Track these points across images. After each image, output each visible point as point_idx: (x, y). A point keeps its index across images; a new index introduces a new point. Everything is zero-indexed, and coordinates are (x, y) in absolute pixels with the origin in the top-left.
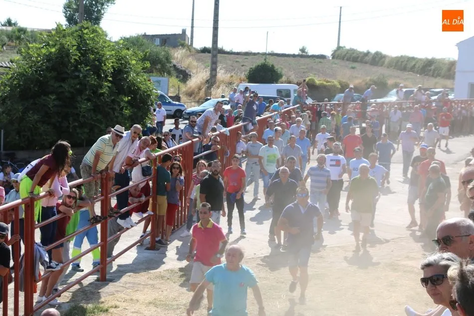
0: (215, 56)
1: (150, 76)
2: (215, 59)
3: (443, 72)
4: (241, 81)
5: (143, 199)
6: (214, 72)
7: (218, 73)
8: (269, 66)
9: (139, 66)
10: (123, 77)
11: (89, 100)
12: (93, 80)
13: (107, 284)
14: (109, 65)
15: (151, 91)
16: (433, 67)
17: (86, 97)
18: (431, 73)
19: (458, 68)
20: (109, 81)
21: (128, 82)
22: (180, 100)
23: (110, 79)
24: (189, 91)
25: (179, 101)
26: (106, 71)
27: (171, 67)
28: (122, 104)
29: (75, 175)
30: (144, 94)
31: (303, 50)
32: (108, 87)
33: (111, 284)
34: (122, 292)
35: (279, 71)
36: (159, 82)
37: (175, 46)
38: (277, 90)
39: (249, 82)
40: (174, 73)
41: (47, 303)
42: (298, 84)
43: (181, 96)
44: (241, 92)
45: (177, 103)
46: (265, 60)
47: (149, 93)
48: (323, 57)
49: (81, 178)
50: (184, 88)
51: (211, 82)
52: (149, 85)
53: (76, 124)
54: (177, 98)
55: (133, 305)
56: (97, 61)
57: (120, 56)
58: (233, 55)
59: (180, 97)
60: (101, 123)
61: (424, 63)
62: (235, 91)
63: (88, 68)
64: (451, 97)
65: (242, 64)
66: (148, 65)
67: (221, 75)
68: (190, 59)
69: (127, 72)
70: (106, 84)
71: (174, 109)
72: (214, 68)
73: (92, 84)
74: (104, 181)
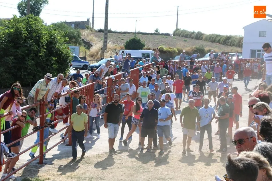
0: (106, 34)
1: (69, 45)
2: (106, 35)
3: (236, 43)
4: (121, 48)
5: (65, 116)
6: (105, 43)
7: (108, 44)
8: (137, 40)
9: (62, 40)
10: (53, 46)
11: (33, 59)
12: (35, 48)
13: (44, 166)
14: (45, 39)
15: (69, 54)
16: (230, 41)
17: (31, 58)
18: (229, 44)
19: (244, 41)
20: (45, 48)
21: (55, 49)
22: (86, 59)
23: (45, 47)
24: (91, 54)
25: (86, 61)
26: (43, 42)
27: (81, 40)
28: (52, 62)
29: (25, 103)
30: (65, 56)
31: (157, 31)
32: (44, 52)
33: (46, 166)
34: (52, 170)
35: (143, 42)
37: (83, 28)
39: (126, 49)
40: (82, 44)
42: (154, 50)
43: (87, 57)
44: (121, 55)
45: (84, 61)
46: (135, 36)
47: (68, 55)
48: (168, 35)
49: (28, 104)
50: (88, 53)
51: (104, 49)
52: (68, 51)
53: (26, 73)
54: (85, 58)
55: (59, 178)
56: (37, 37)
57: (51, 34)
58: (116, 34)
59: (86, 58)
60: (40, 72)
61: (225, 38)
62: (117, 54)
63: (32, 41)
65: (121, 39)
66: (67, 39)
67: (110, 45)
68: (92, 36)
69: (55, 43)
70: (43, 50)
71: (82, 64)
72: (106, 41)
73: (35, 50)
74: (42, 106)
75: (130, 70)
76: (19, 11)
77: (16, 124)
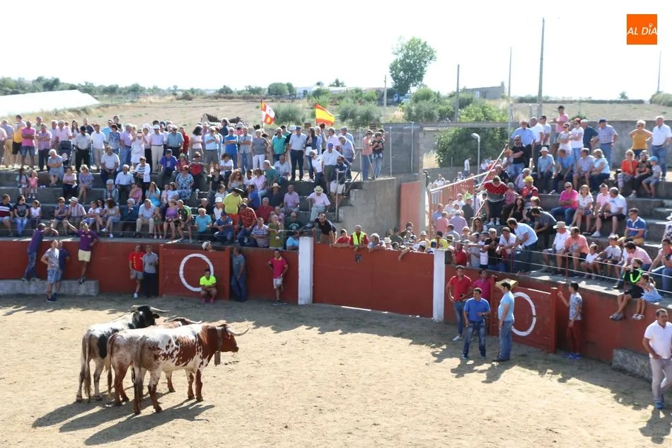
31: (623, 96)
37: (495, 98)
48: (641, 102)
58: (551, 104)
76: (392, 75)
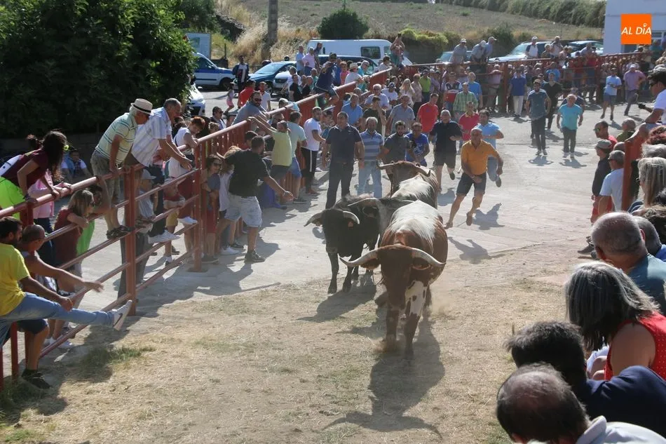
0: (273, 3)
1: (184, 32)
2: (273, 6)
3: (587, 18)
4: (312, 36)
5: (183, 202)
6: (273, 25)
7: (279, 27)
8: (350, 15)
9: (170, 18)
10: (149, 34)
11: (102, 67)
12: (106, 38)
13: (138, 320)
14: (128, 18)
15: (187, 53)
16: (573, 11)
17: (98, 63)
18: (571, 19)
19: (608, 11)
20: (129, 39)
21: (155, 41)
22: (227, 65)
23: (131, 37)
24: (239, 52)
25: (227, 67)
26: (124, 25)
27: (213, 18)
28: (148, 72)
29: (87, 172)
30: (178, 58)
32: (128, 48)
33: (143, 319)
34: (158, 329)
35: (364, 21)
36: (197, 40)
38: (362, 48)
39: (322, 38)
40: (217, 26)
41: (56, 346)
42: (391, 39)
43: (229, 59)
44: (312, 52)
45: (224, 69)
46: (344, 6)
47: (185, 55)
50: (232, 49)
51: (269, 40)
52: (185, 44)
53: (86, 101)
54: (223, 62)
55: (174, 346)
56: (111, 11)
57: (143, 5)
59: (227, 61)
60: (120, 98)
61: (562, 5)
62: (301, 49)
63: (99, 21)
64: (599, 51)
65: (312, 13)
66: (182, 16)
67: (284, 28)
68: (240, 7)
69: (154, 28)
70: (125, 43)
71: (219, 77)
72: (273, 19)
73: (106, 44)
74: (128, 179)
75: (335, 88)
77: (68, 223)
